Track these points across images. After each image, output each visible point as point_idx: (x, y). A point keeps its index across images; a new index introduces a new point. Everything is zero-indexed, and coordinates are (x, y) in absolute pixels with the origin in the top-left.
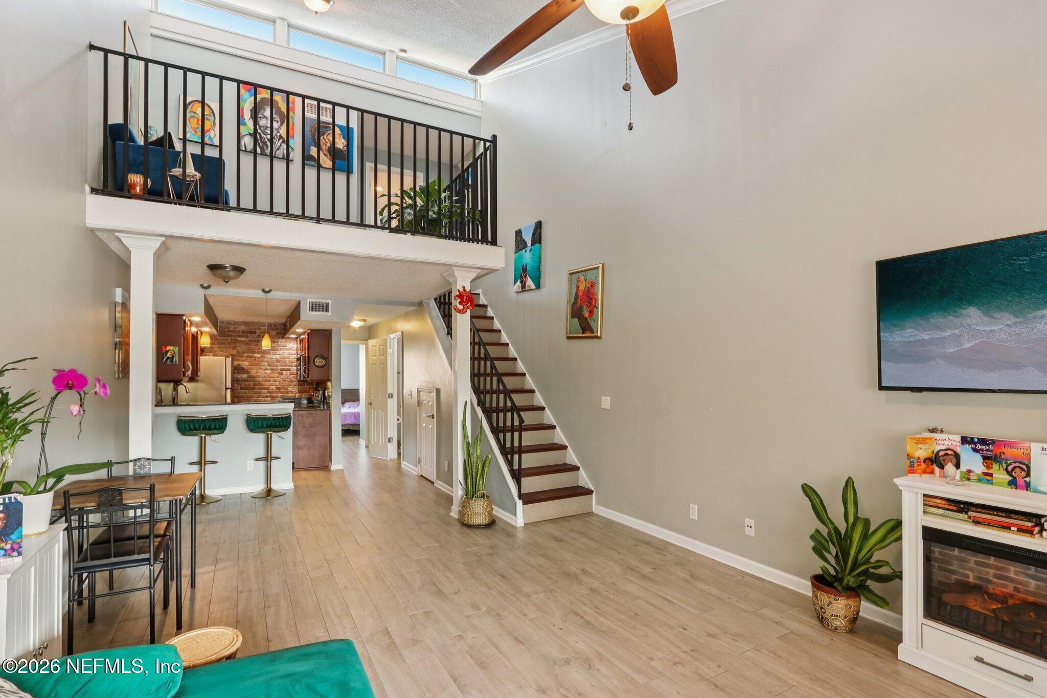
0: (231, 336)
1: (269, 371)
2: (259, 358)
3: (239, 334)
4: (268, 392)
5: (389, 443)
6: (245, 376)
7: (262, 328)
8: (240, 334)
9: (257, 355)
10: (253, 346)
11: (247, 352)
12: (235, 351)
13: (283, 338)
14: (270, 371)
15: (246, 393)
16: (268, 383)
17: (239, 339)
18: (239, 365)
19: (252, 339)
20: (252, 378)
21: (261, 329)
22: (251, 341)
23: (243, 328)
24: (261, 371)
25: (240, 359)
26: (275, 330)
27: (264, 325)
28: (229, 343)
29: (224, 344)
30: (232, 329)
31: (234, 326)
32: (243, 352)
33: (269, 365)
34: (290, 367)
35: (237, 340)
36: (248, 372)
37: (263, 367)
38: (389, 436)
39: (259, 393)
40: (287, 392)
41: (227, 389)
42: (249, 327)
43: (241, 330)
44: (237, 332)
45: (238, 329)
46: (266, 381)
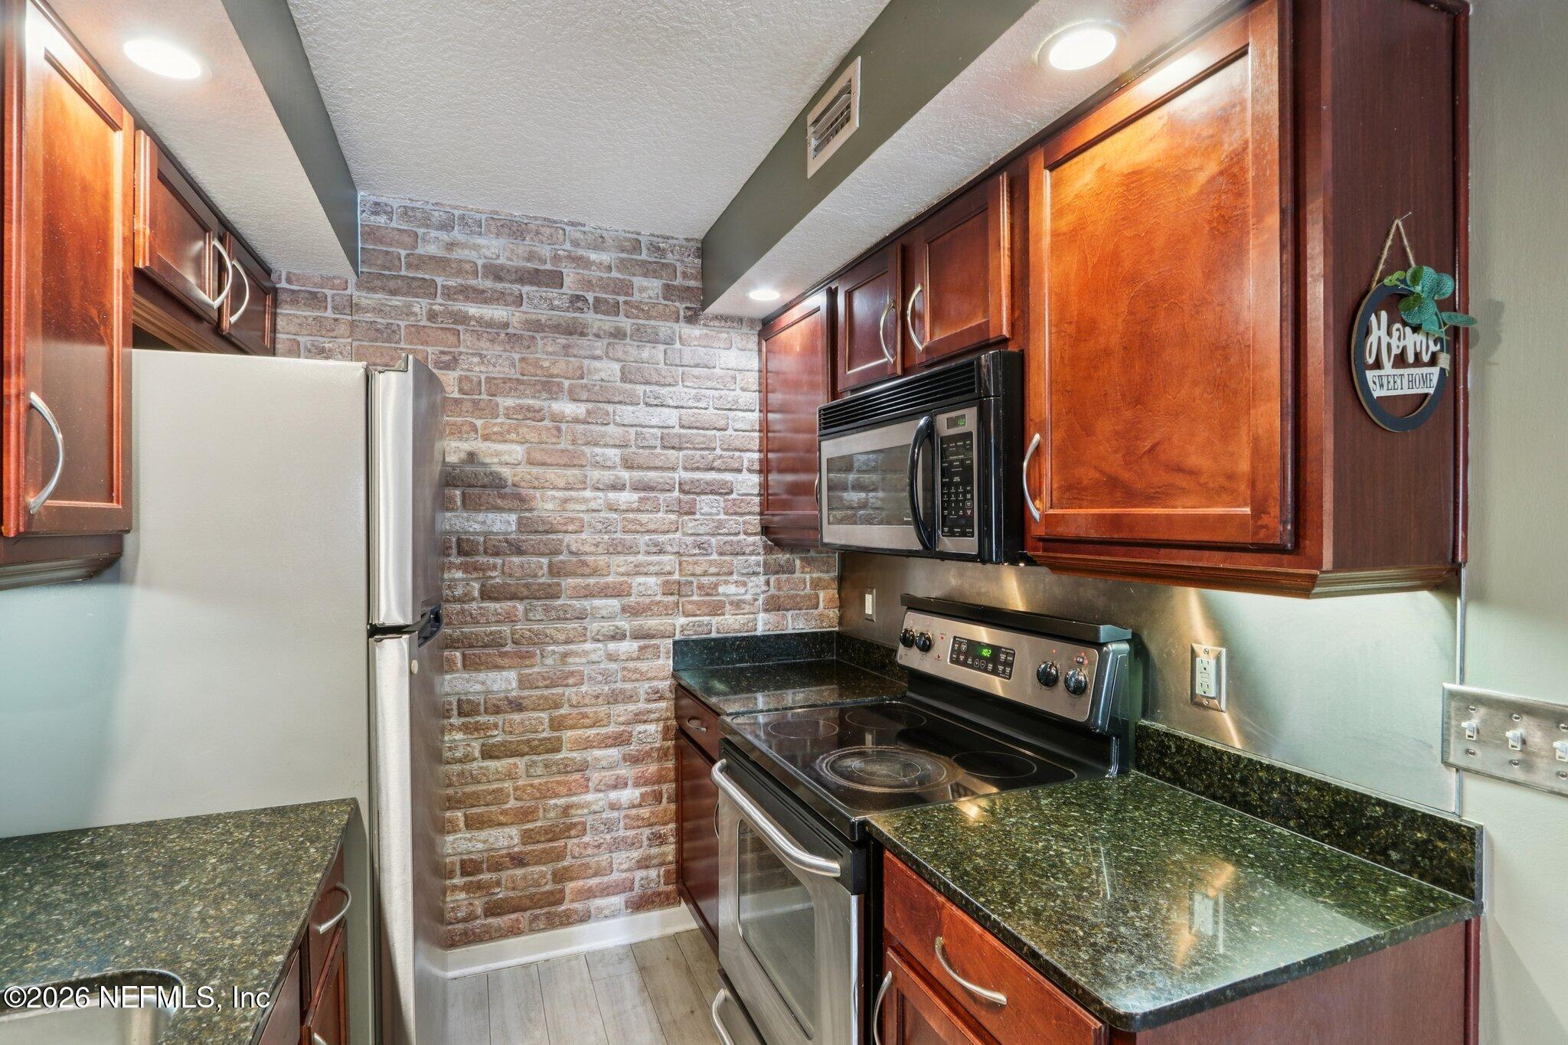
0: (427, 288)
1: (625, 498)
2: (576, 421)
3: (472, 282)
4: (624, 610)
6: (502, 523)
7: (593, 256)
8: (480, 283)
9: (568, 408)
10: (546, 351)
11: (513, 385)
13: (692, 319)
14: (635, 496)
15: (510, 619)
16: (620, 563)
17: (473, 310)
18: (472, 457)
19: (544, 315)
20: (539, 536)
21: (586, 263)
22: (536, 326)
23: (493, 248)
24: (588, 494)
25: (479, 423)
26: (656, 274)
27: (601, 242)
28: (417, 333)
29: (389, 333)
30: (432, 249)
31: (444, 236)
32: (495, 387)
33: (629, 465)
34: (728, 477)
35: (463, 319)
36: (522, 499)
37: (595, 474)
40: (716, 609)
41: (377, 631)
42: (522, 249)
43: (480, 263)
44: (460, 272)
45: (466, 252)
46: (616, 549)
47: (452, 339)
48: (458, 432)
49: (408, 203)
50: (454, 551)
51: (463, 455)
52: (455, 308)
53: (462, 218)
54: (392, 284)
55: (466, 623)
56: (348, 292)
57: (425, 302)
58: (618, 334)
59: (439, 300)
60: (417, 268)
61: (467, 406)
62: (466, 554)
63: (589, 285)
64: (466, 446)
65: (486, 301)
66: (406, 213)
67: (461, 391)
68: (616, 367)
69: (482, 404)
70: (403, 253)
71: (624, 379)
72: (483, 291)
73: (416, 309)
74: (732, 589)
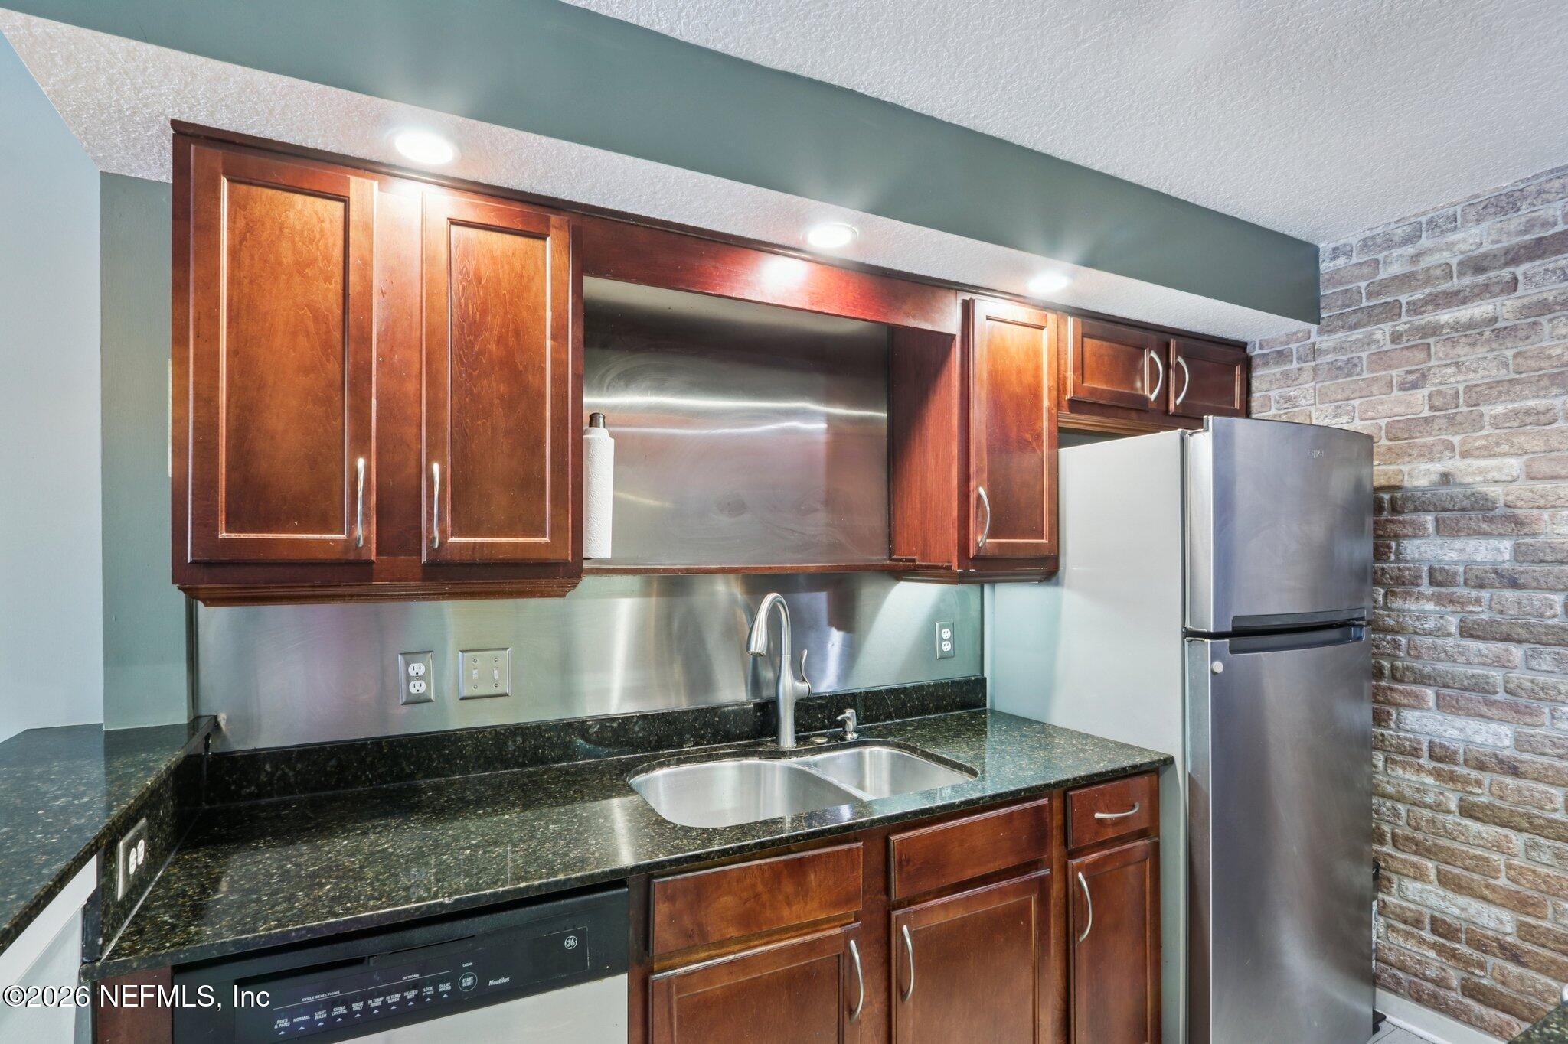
0: (1392, 311)
3: (1445, 286)
6: (1491, 551)
8: (1455, 284)
10: (1557, 336)
11: (1503, 388)
12: (1420, 395)
15: (1502, 664)
17: (1446, 316)
18: (1446, 478)
19: (1552, 291)
22: (1540, 309)
23: (1472, 238)
25: (1456, 440)
28: (1380, 359)
29: (1350, 367)
30: (1395, 269)
31: (1409, 250)
32: (1477, 395)
35: (1435, 330)
36: (1519, 522)
42: (1515, 223)
43: (1454, 262)
44: (1428, 281)
45: (1437, 256)
47: (1421, 355)
48: (1428, 453)
49: (1368, 234)
50: (1425, 580)
51: (1435, 478)
52: (1423, 322)
53: (1431, 221)
54: (1353, 319)
55: (1439, 659)
56: (1312, 340)
57: (1388, 327)
59: (1405, 318)
60: (1379, 294)
61: (1442, 423)
62: (1440, 584)
64: (1438, 467)
65: (1464, 301)
66: (1366, 245)
67: (1432, 408)
69: (1459, 418)
70: (1363, 285)
72: (1459, 292)
73: (1378, 336)
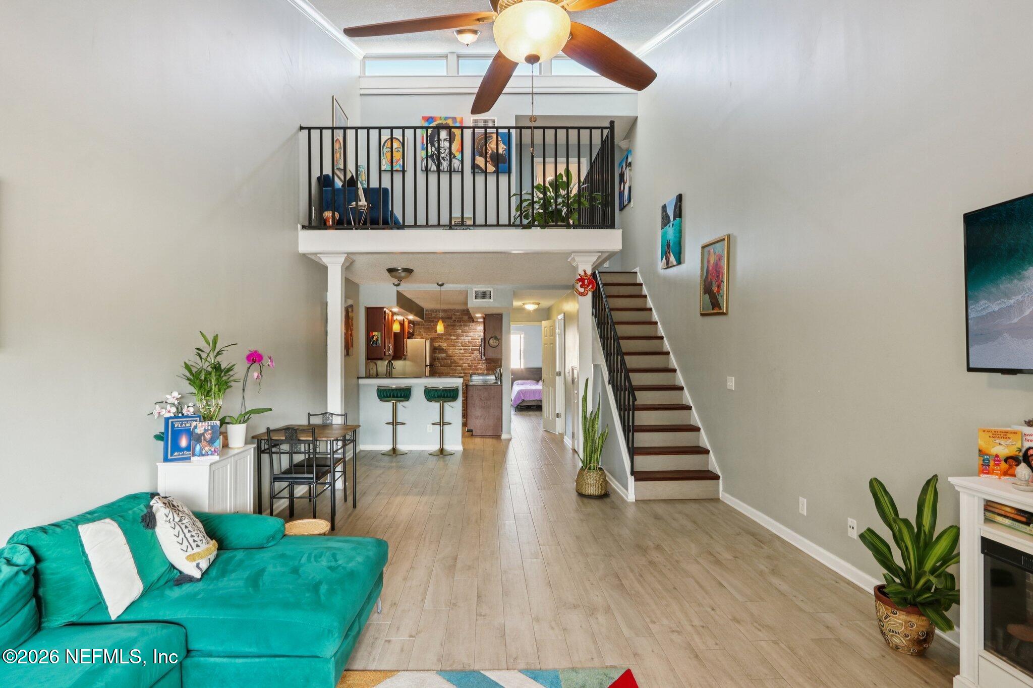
0: (433, 322)
1: (462, 351)
2: (455, 339)
5: (557, 419)
6: (444, 355)
7: (457, 314)
9: (453, 338)
12: (436, 334)
16: (461, 362)
18: (439, 345)
20: (449, 357)
21: (456, 315)
22: (448, 325)
23: (442, 314)
24: (456, 351)
25: (440, 341)
27: (458, 311)
28: (432, 328)
29: (428, 328)
30: (434, 316)
31: (436, 313)
32: (442, 335)
33: (462, 346)
34: (478, 347)
36: (446, 352)
37: (457, 348)
38: (557, 412)
39: (455, 370)
40: (477, 370)
41: (426, 366)
42: (446, 314)
46: (460, 359)
48: (437, 342)
58: (461, 325)
59: (435, 323)
60: (432, 319)
63: (456, 318)
68: (461, 331)
70: (430, 317)
71: (462, 332)
74: (480, 366)
